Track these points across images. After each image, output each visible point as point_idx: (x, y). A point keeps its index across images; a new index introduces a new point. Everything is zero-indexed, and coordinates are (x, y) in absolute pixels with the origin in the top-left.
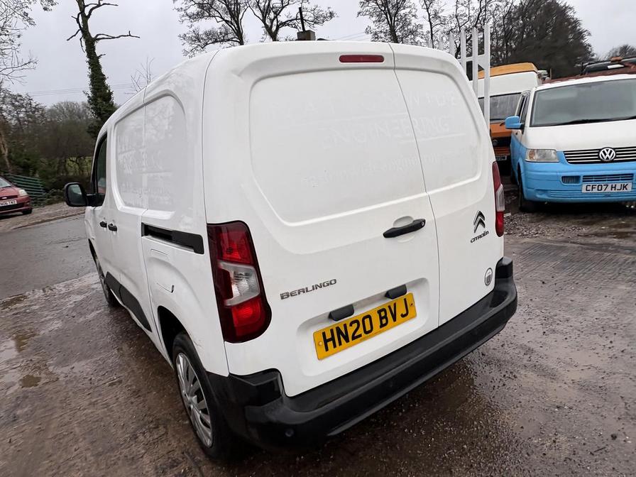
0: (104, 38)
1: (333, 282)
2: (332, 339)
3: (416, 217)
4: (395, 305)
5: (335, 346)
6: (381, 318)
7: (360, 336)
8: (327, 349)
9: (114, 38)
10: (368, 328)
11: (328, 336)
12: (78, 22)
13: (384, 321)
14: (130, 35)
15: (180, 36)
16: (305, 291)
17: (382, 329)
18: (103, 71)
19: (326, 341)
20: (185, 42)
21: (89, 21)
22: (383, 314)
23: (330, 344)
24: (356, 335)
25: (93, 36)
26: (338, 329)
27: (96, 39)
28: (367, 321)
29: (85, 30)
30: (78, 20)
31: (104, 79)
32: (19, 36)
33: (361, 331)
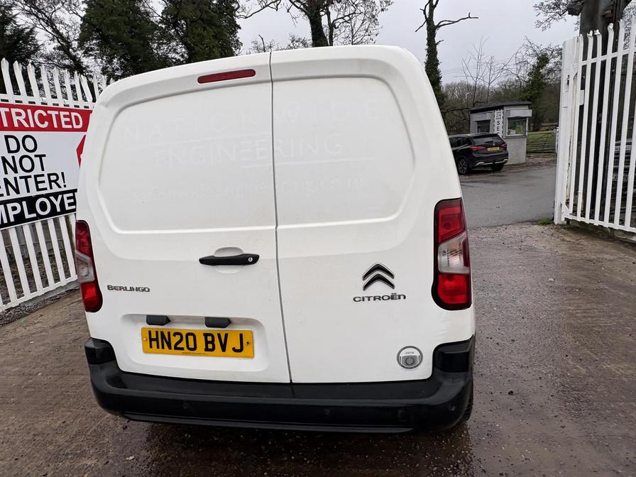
0: (444, 25)
1: (147, 290)
2: (157, 340)
3: (247, 250)
4: (226, 335)
5: (158, 347)
6: (207, 343)
7: (182, 349)
8: (151, 347)
9: (454, 22)
10: (192, 345)
11: (154, 336)
12: (425, 13)
13: (210, 346)
14: (469, 17)
15: (536, 6)
16: (125, 289)
17: (207, 352)
18: (438, 56)
19: (151, 340)
20: (541, 11)
21: (435, 11)
22: (210, 339)
23: (154, 343)
24: (178, 346)
25: (436, 24)
26: (162, 333)
27: (438, 26)
28: (191, 338)
29: (429, 20)
30: (424, 11)
31: (437, 64)
32: (377, 35)
33: (183, 344)
